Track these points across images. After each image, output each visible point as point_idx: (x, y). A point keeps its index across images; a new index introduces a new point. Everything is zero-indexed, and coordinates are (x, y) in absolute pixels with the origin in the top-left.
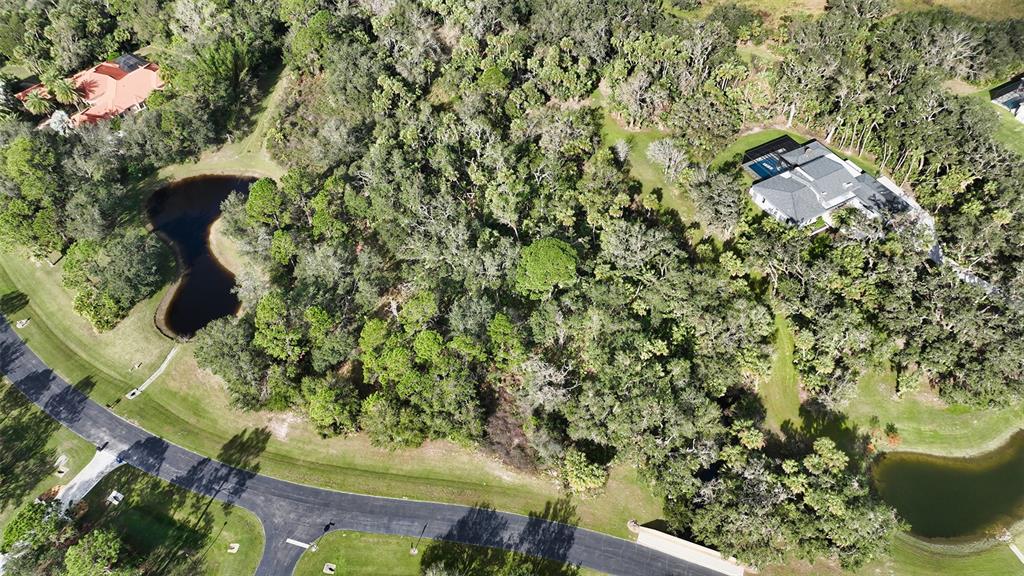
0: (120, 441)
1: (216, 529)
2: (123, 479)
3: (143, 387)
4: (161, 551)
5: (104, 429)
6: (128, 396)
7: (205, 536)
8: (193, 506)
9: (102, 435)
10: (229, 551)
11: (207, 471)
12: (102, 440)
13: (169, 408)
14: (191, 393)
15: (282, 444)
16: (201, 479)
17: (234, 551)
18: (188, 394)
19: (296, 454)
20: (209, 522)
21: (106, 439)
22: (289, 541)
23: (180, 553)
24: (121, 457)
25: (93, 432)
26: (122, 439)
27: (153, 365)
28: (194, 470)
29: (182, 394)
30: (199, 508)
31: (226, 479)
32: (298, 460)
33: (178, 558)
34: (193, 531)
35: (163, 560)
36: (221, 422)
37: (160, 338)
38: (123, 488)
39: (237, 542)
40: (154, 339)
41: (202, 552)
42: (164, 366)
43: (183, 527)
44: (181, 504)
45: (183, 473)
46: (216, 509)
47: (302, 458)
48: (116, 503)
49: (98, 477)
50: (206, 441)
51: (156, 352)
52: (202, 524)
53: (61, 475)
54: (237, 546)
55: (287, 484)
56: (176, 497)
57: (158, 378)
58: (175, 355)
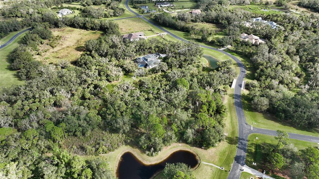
0: (238, 167)
1: (254, 143)
2: (249, 163)
3: (219, 168)
4: (263, 151)
5: (236, 172)
6: (223, 169)
7: (256, 145)
8: (250, 147)
9: (238, 172)
11: (240, 146)
12: (239, 171)
13: (225, 159)
15: (229, 134)
16: (243, 147)
17: (258, 138)
18: (219, 156)
19: (231, 131)
20: (252, 144)
21: (239, 170)
22: (252, 129)
24: (243, 165)
25: (238, 174)
26: (238, 166)
27: (210, 166)
28: (241, 149)
29: (219, 157)
31: (241, 143)
33: (263, 148)
34: (256, 147)
35: (265, 150)
36: (226, 147)
37: (200, 167)
38: (251, 162)
40: (201, 168)
41: (260, 144)
42: (210, 164)
43: (256, 149)
44: (251, 150)
45: (243, 151)
46: (249, 143)
48: (255, 163)
49: (250, 169)
50: (233, 148)
51: (206, 167)
52: (254, 145)
53: (253, 178)
54: (256, 138)
55: (239, 132)
56: (249, 151)
57: (215, 164)
58: (205, 162)
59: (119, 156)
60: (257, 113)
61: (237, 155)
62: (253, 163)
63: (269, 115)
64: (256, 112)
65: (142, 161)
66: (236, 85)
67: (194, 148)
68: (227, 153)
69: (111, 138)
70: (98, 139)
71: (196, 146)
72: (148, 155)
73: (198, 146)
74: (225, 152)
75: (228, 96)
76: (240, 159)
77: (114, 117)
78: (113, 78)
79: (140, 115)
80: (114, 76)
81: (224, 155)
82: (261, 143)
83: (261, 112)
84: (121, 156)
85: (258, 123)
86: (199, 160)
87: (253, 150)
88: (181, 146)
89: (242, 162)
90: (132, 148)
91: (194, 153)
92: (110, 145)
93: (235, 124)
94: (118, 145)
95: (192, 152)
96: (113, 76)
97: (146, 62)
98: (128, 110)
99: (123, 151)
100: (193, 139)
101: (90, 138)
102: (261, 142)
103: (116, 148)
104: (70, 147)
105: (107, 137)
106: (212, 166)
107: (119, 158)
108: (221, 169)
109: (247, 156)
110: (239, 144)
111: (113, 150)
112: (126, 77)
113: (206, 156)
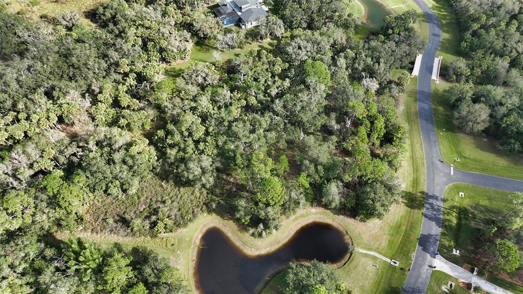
0: (426, 259)
1: (456, 204)
2: (445, 251)
3: (389, 260)
4: (473, 224)
5: (421, 270)
6: (397, 265)
7: (460, 209)
8: (448, 215)
9: (425, 271)
10: (463, 196)
11: (429, 213)
12: (428, 269)
13: (399, 242)
14: (387, 232)
15: (407, 185)
16: (435, 215)
17: (463, 194)
18: (389, 234)
19: (411, 179)
20: (452, 207)
21: (427, 267)
22: (452, 174)
23: (470, 215)
24: (434, 255)
25: (424, 276)
26: (424, 259)
27: (372, 258)
28: (430, 219)
29: (389, 238)
30: (448, 213)
31: (431, 204)
32: (414, 177)
33: (473, 216)
34: (459, 213)
35: (477, 222)
36: (401, 214)
37: (353, 260)
38: (449, 249)
39: (459, 193)
40: (354, 263)
41: (467, 207)
42: (372, 253)
43: (459, 219)
44: (450, 221)
45: (434, 223)
46: (447, 205)
47: (412, 176)
48: (458, 251)
49: (449, 264)
50: (415, 218)
51: (363, 260)
52: (455, 210)
53: (453, 284)
54: (460, 193)
55: (428, 179)
56: (446, 224)
57: (380, 253)
58: (363, 248)
59: (197, 238)
60: (462, 135)
61: (424, 234)
62: (454, 250)
63: (486, 140)
64: (461, 132)
65: (241, 247)
66: (421, 68)
67: (341, 216)
68: (404, 228)
69: (179, 196)
70: (154, 199)
71: (344, 214)
72: (253, 235)
73: (349, 213)
74: (400, 226)
75: (406, 94)
76: (429, 242)
77: (181, 153)
78: (173, 54)
79: (234, 151)
80: (175, 50)
81: (397, 232)
82: (469, 206)
83: (471, 134)
84: (200, 236)
85: (463, 160)
86: (351, 243)
87: (455, 221)
88: (316, 213)
89: (432, 249)
90: (221, 218)
91: (341, 229)
92: (179, 213)
93: (419, 161)
94: (193, 212)
95: (336, 226)
96: (173, 52)
97: (239, 14)
98: (209, 139)
99: (205, 226)
100: (340, 203)
101: (139, 198)
102: (469, 204)
103: (190, 220)
104: (101, 218)
105: (171, 195)
106: (374, 258)
107: (198, 242)
108: (392, 263)
109: (443, 234)
110: (428, 209)
111: (185, 225)
112: (199, 51)
113: (364, 236)
